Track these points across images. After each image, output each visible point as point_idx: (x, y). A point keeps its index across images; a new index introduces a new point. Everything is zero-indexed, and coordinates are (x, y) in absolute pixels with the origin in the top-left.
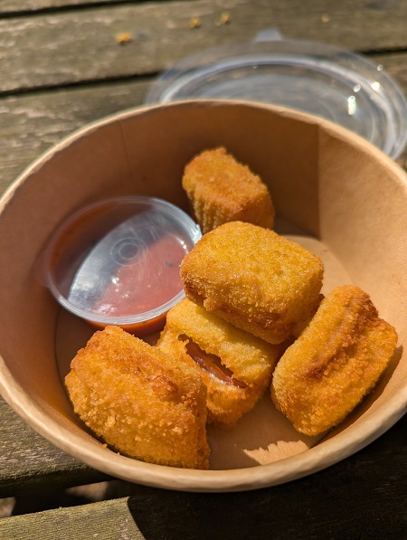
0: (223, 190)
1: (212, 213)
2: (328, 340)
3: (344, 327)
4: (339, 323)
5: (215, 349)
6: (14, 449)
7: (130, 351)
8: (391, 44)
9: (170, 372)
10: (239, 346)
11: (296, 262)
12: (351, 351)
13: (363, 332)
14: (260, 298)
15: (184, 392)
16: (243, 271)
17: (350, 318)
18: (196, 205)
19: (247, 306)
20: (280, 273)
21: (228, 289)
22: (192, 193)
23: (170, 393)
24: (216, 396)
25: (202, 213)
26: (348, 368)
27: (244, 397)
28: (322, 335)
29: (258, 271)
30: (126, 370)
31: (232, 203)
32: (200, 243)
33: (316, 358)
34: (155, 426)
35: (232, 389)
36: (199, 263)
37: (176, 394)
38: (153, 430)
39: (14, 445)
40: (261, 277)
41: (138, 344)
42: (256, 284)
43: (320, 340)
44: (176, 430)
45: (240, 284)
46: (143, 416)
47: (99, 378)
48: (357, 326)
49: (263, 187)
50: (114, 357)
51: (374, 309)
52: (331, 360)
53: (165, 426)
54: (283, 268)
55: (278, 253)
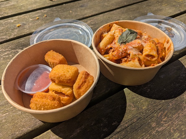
0: (54, 59)
1: (53, 64)
2: (80, 81)
3: (83, 78)
4: (82, 78)
5: (61, 91)
6: (20, 130)
7: (43, 95)
8: (87, 15)
9: (52, 96)
10: (65, 88)
11: (71, 69)
12: (85, 82)
13: (87, 78)
14: (66, 77)
15: (56, 98)
16: (61, 73)
17: (84, 76)
18: (49, 63)
19: (64, 80)
20: (69, 72)
21: (59, 78)
22: (48, 61)
23: (53, 99)
24: (63, 99)
25: (51, 65)
26: (85, 85)
27: (69, 98)
28: (79, 81)
29: (64, 72)
30: (43, 98)
31: (57, 61)
32: (52, 71)
33: (79, 85)
34: (51, 106)
35: (66, 97)
36: (52, 74)
37: (54, 99)
38: (51, 107)
39: (20, 129)
40: (65, 73)
41: (44, 93)
42: (65, 75)
43: (79, 82)
44: (56, 105)
45: (61, 76)
46: (49, 105)
47: (38, 101)
48: (85, 77)
49: (63, 56)
50: (40, 97)
51: (88, 74)
52: (82, 84)
53: (53, 105)
54: (69, 71)
55: (68, 68)
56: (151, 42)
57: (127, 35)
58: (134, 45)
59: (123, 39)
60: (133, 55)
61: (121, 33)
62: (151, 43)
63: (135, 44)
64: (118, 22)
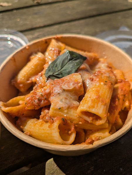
56: (102, 81)
57: (64, 61)
58: (66, 86)
59: (56, 68)
60: (56, 110)
61: (55, 57)
62: (102, 83)
63: (69, 82)
64: (62, 37)
